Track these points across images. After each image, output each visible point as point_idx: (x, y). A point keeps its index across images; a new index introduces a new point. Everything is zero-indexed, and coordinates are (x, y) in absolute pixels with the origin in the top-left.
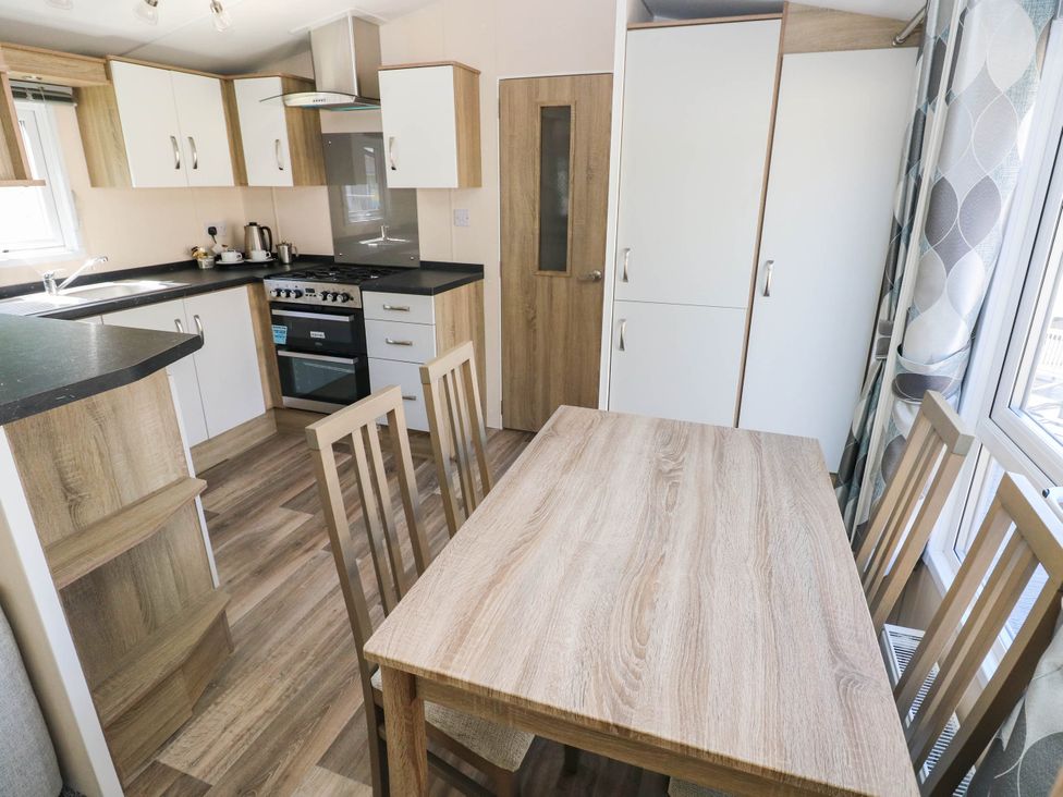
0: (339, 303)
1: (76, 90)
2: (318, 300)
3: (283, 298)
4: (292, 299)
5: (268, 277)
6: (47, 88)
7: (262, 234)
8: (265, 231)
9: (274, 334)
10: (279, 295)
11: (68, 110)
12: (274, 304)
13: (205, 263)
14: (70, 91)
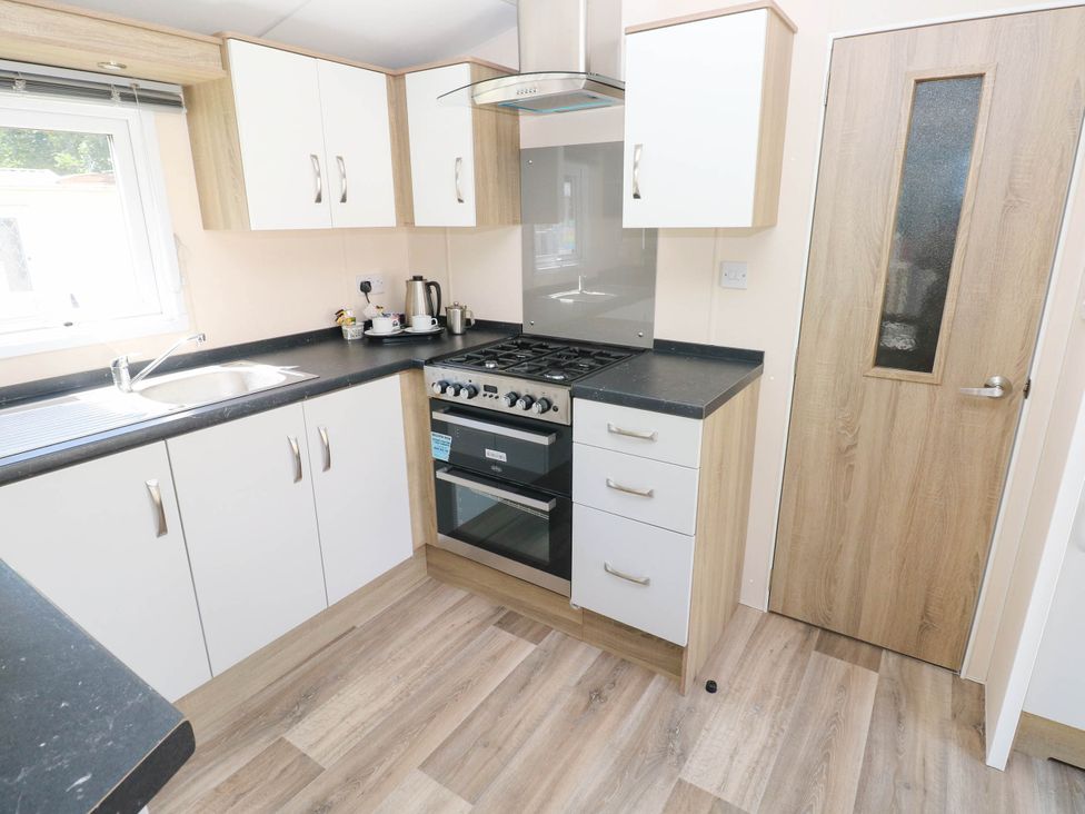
0: (535, 412)
1: (187, 89)
2: (502, 405)
3: (449, 395)
4: (463, 398)
5: (430, 362)
6: (143, 85)
7: (428, 291)
8: (433, 288)
9: (434, 445)
10: (444, 391)
11: (175, 120)
12: (436, 404)
13: (352, 332)
14: (178, 90)
